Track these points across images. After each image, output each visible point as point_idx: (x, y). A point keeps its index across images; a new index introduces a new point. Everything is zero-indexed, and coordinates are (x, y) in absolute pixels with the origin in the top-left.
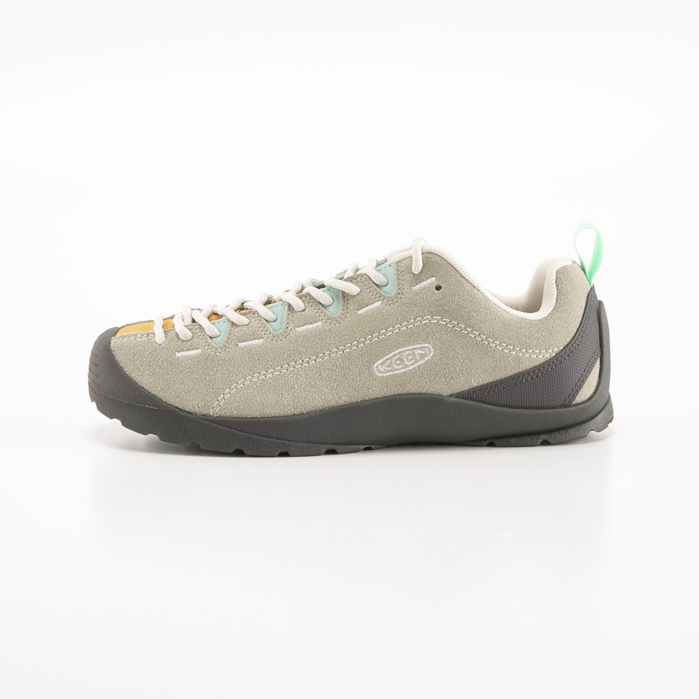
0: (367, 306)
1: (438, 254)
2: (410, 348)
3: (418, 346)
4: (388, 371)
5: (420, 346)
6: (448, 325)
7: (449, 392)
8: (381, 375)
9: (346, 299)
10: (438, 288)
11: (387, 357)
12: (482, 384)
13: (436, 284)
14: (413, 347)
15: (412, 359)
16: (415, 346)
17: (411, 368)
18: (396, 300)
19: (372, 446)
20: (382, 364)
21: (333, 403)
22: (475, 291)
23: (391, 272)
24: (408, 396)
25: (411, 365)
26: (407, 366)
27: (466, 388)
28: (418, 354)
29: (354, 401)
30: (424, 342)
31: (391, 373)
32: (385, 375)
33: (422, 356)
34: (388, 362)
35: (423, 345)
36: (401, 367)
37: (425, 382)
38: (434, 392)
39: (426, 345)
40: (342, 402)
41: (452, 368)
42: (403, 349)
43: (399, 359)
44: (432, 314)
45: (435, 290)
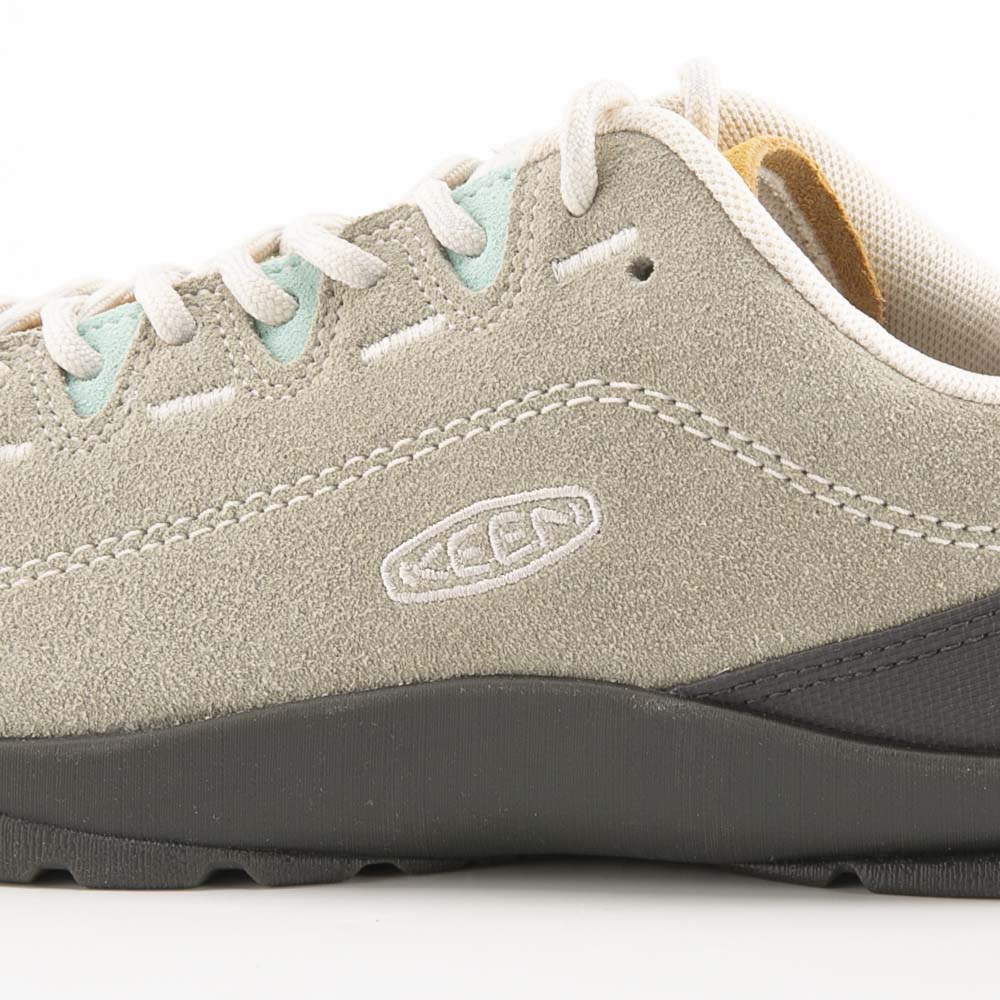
0: (395, 331)
1: (660, 135)
2: (512, 499)
3: (543, 493)
4: (431, 586)
5: (552, 493)
6: (662, 416)
7: (660, 674)
8: (404, 598)
9: (333, 302)
10: (642, 270)
11: (430, 531)
12: (788, 649)
13: (635, 253)
14: (527, 496)
15: (519, 544)
16: (535, 494)
17: (515, 575)
18: (490, 313)
19: (398, 864)
20: (416, 555)
21: (226, 699)
22: (776, 286)
23: (497, 204)
24: (502, 684)
25: (515, 565)
26: (500, 569)
27: (725, 663)
28: (543, 524)
29: (304, 693)
30: (568, 476)
31: (443, 594)
32: (422, 597)
33: (560, 534)
34: (431, 553)
35: (563, 491)
36: (477, 570)
37: (568, 634)
38: (605, 675)
39: (573, 491)
40: (255, 695)
41: (668, 585)
42: (491, 503)
43: (471, 540)
44: (604, 370)
45: (626, 276)
